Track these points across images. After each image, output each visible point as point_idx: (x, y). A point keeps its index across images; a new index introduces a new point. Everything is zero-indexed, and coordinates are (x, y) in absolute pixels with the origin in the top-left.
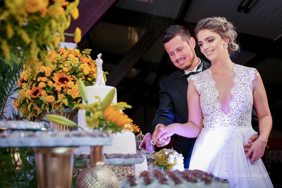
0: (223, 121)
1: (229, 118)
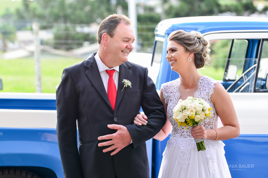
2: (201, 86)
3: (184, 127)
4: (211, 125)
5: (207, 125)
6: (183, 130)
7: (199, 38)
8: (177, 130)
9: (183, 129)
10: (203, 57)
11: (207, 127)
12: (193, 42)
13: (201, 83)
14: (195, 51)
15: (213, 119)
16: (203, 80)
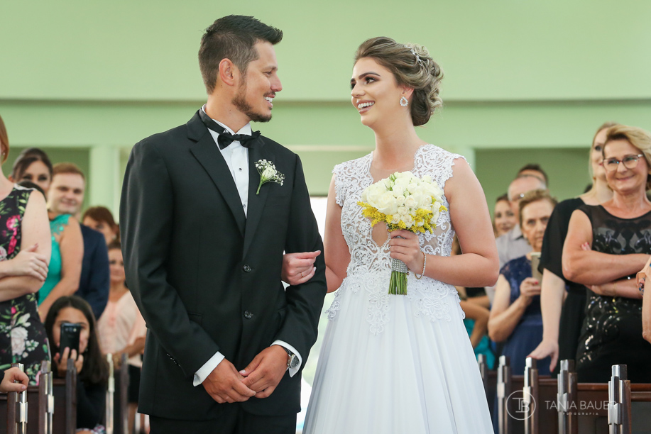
0: (374, 261)
1: (386, 255)
2: (423, 162)
3: (378, 248)
4: (438, 248)
5: (430, 246)
6: (375, 255)
7: (425, 60)
8: (361, 256)
9: (374, 252)
10: (430, 101)
11: (430, 251)
12: (412, 65)
13: (421, 156)
14: (416, 85)
15: (444, 236)
16: (426, 151)
